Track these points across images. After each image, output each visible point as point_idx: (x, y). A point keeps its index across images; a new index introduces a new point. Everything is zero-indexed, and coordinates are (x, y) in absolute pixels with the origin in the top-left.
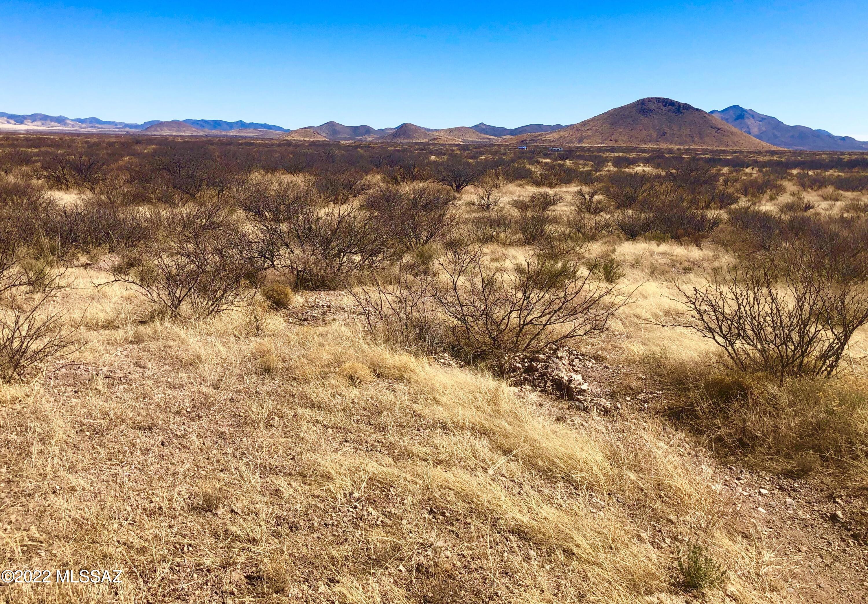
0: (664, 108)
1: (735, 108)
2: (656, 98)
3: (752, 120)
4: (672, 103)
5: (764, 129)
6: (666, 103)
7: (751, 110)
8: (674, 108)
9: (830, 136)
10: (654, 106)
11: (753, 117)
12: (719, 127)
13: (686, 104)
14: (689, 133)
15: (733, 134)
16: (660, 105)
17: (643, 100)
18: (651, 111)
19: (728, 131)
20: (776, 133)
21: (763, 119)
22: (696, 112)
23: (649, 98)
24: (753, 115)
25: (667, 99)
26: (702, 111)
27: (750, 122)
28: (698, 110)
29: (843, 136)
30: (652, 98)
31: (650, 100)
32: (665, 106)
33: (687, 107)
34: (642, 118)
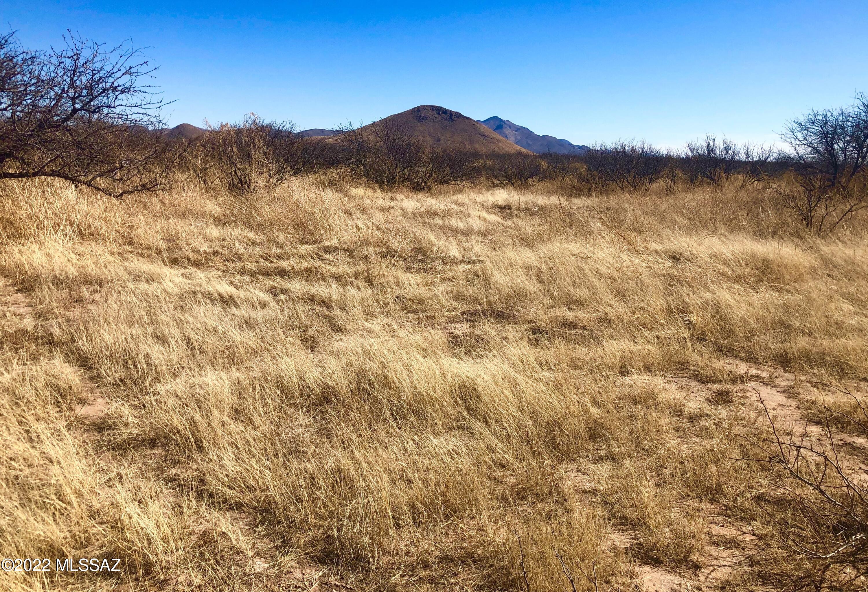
0: (436, 115)
1: (495, 118)
3: (509, 130)
4: (446, 111)
5: (519, 138)
6: (439, 111)
7: (508, 121)
8: (446, 115)
9: (570, 144)
10: (429, 114)
11: (510, 127)
12: (486, 134)
13: (457, 112)
14: (461, 139)
15: (499, 141)
16: (434, 112)
17: (419, 107)
18: (426, 118)
19: (494, 138)
20: (529, 142)
21: (519, 129)
22: (466, 120)
23: (424, 106)
24: (511, 125)
25: (441, 108)
26: (471, 119)
27: (507, 131)
28: (468, 118)
29: (581, 145)
30: (427, 106)
31: (424, 107)
32: (439, 114)
33: (458, 115)
34: (419, 124)
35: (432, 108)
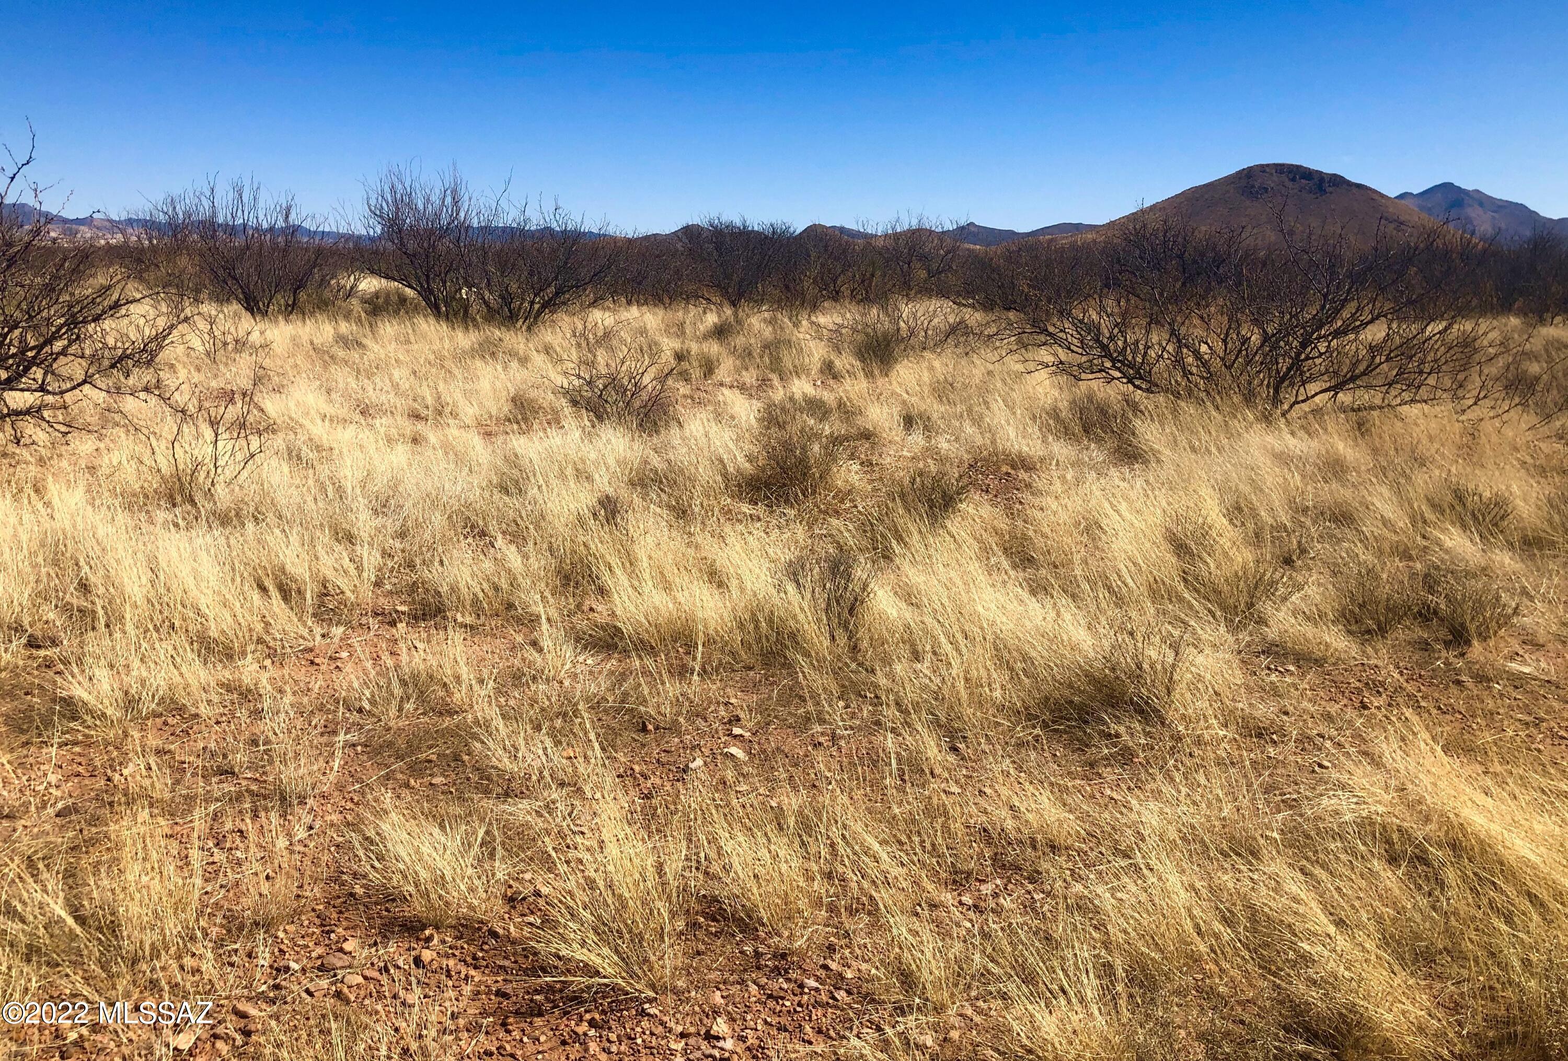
0: (1290, 184)
1: (1447, 187)
2: (1276, 165)
3: (1480, 211)
4: (1307, 174)
5: (1501, 225)
6: (1296, 174)
7: (1477, 191)
8: (1311, 183)
10: (1271, 182)
11: (1481, 204)
12: (1402, 218)
13: (1335, 175)
16: (1284, 177)
17: (1250, 168)
18: (1266, 190)
19: (1419, 227)
21: (1500, 207)
22: (1355, 190)
23: (1262, 166)
24: (1481, 200)
25: (1299, 167)
26: (1370, 189)
27: (1471, 211)
28: (1359, 186)
30: (1268, 165)
31: (1263, 168)
32: (1293, 180)
33: (1337, 181)
34: (1248, 203)
35: (1280, 168)
